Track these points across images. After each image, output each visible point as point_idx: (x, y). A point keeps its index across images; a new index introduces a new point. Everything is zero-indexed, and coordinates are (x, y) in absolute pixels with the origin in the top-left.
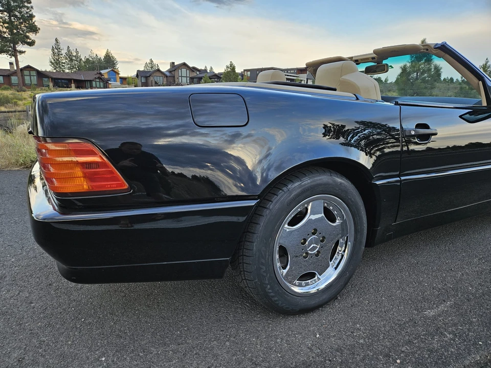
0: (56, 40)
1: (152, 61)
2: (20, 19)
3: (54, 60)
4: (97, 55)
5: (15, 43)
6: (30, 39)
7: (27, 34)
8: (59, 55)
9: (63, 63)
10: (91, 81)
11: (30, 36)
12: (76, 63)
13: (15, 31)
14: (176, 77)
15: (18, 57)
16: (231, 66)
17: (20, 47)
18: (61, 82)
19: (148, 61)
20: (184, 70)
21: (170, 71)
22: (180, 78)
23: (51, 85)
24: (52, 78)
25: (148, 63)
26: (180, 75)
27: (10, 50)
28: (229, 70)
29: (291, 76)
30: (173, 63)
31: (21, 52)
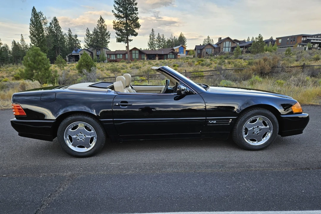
0: (153, 30)
1: (209, 38)
2: (131, 21)
3: (150, 42)
4: (175, 37)
5: (128, 35)
6: (135, 32)
7: (134, 29)
8: (153, 39)
9: (155, 44)
10: (167, 55)
11: (136, 31)
12: (162, 43)
13: (128, 28)
14: (221, 48)
15: (129, 43)
16: (259, 38)
17: (130, 37)
18: (151, 56)
19: (206, 38)
20: (227, 43)
21: (217, 44)
22: (224, 48)
23: (146, 58)
24: (146, 54)
25: (206, 39)
26: (224, 46)
27: (125, 40)
28: (258, 40)
29: (317, 40)
30: (221, 38)
31: (131, 40)
